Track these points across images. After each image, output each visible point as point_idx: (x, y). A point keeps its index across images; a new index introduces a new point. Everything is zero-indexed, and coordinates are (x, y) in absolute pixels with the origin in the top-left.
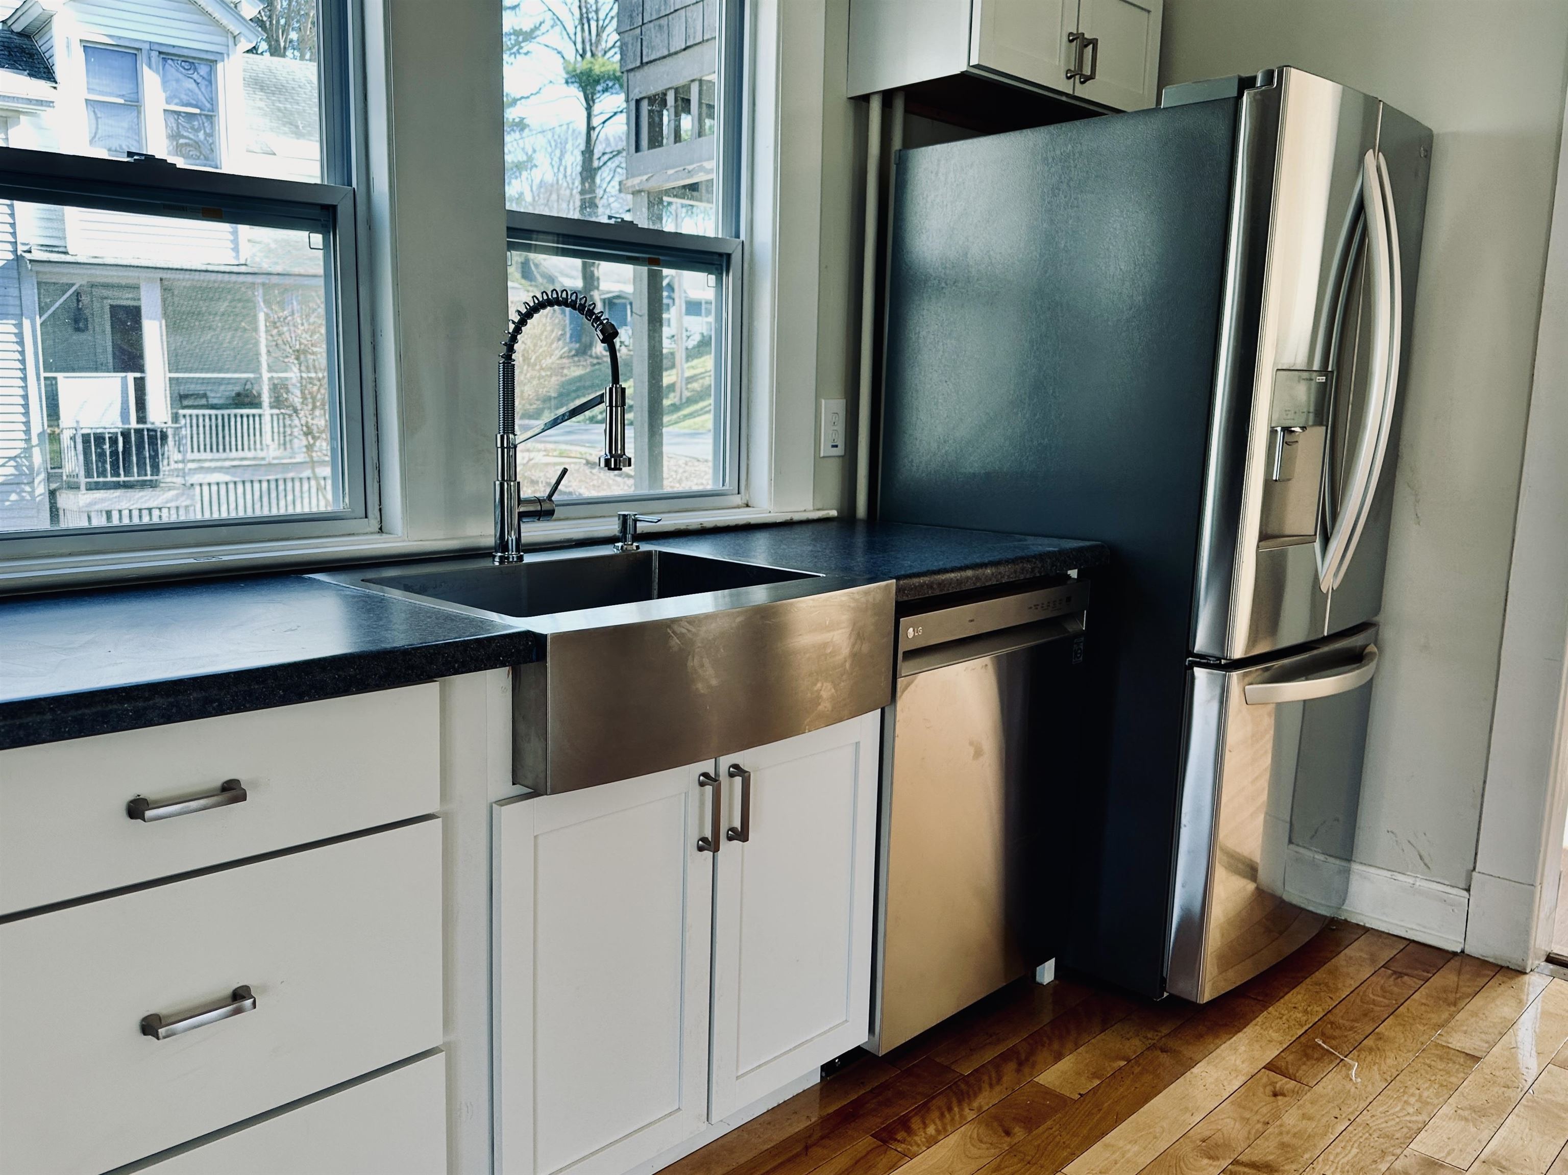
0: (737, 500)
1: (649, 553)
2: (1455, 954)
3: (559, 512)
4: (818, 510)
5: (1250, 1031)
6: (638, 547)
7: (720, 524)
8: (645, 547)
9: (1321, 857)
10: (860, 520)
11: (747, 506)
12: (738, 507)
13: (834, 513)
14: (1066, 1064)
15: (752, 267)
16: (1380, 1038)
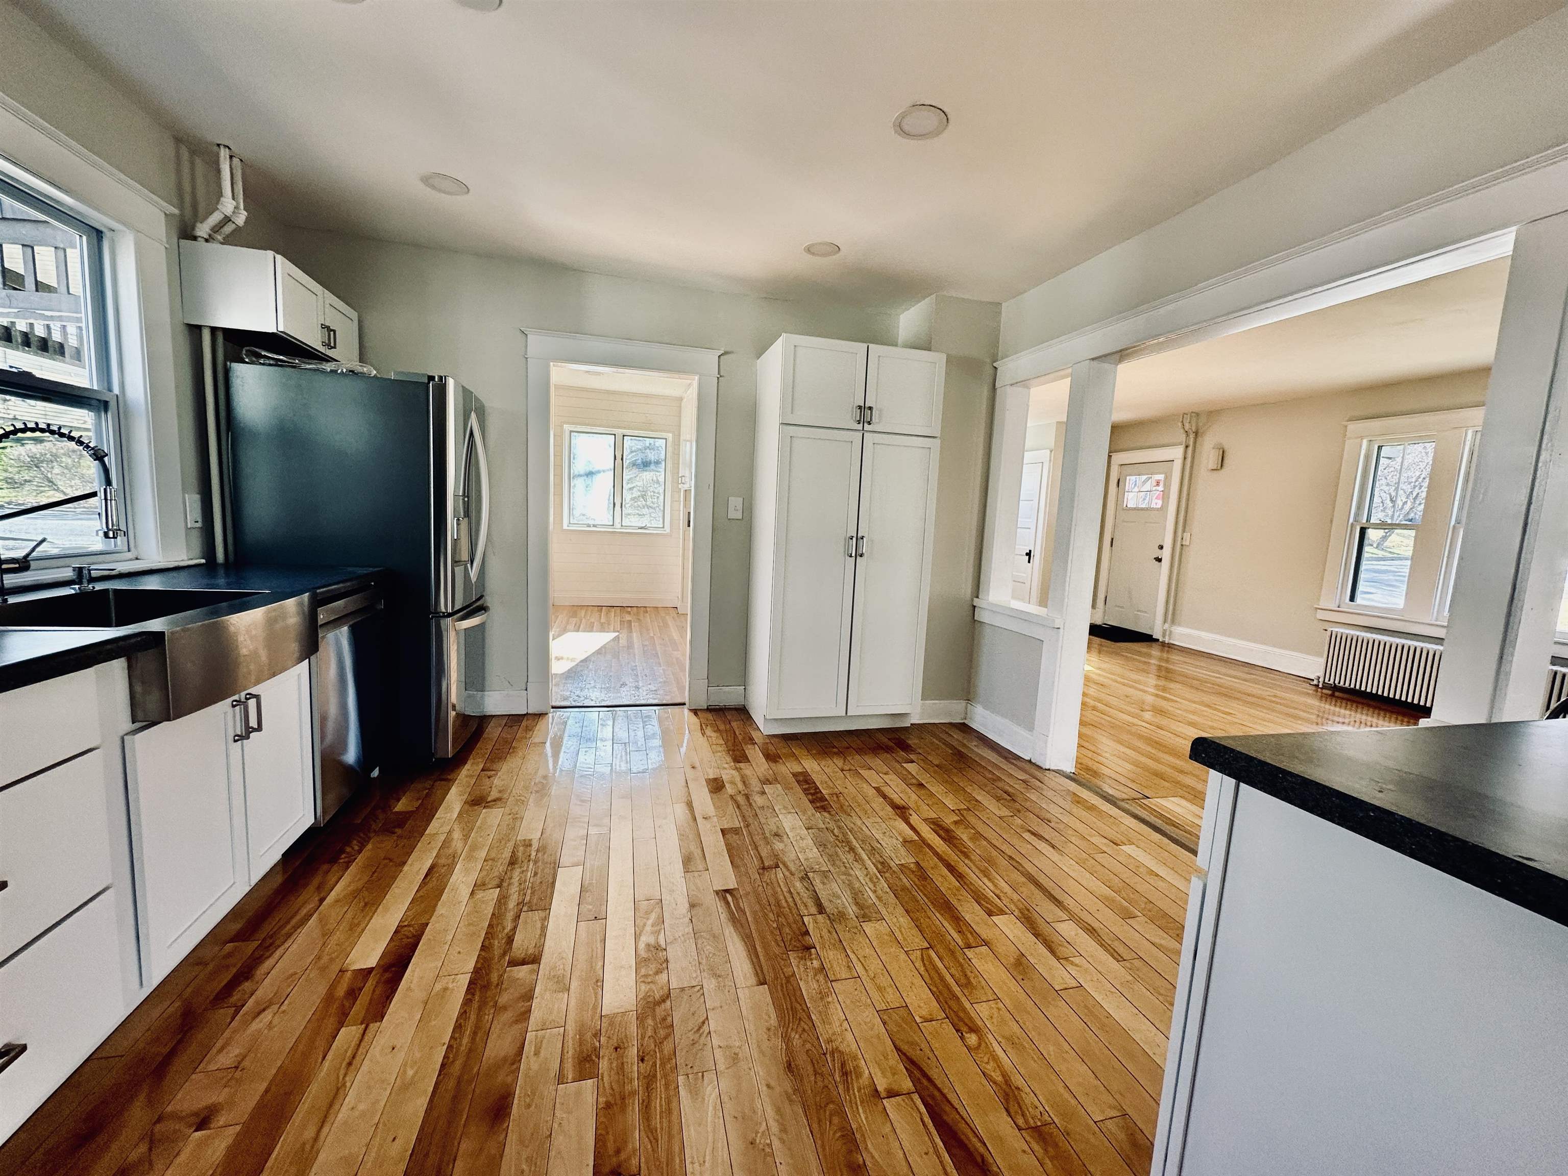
0: (130, 555)
1: (107, 591)
2: (525, 715)
3: (33, 564)
4: (192, 559)
5: (469, 762)
6: (94, 588)
7: (132, 571)
8: (99, 587)
9: (475, 693)
10: (221, 564)
11: (137, 559)
12: (131, 560)
13: (203, 561)
14: (403, 801)
15: (126, 412)
16: (514, 748)
